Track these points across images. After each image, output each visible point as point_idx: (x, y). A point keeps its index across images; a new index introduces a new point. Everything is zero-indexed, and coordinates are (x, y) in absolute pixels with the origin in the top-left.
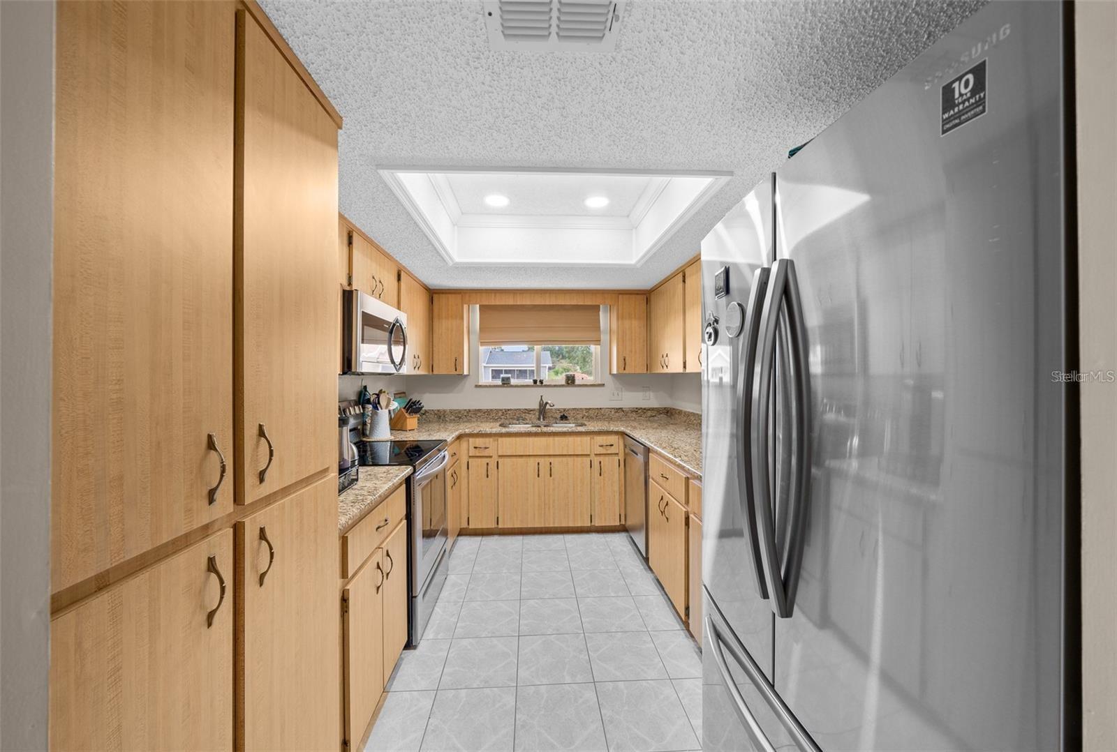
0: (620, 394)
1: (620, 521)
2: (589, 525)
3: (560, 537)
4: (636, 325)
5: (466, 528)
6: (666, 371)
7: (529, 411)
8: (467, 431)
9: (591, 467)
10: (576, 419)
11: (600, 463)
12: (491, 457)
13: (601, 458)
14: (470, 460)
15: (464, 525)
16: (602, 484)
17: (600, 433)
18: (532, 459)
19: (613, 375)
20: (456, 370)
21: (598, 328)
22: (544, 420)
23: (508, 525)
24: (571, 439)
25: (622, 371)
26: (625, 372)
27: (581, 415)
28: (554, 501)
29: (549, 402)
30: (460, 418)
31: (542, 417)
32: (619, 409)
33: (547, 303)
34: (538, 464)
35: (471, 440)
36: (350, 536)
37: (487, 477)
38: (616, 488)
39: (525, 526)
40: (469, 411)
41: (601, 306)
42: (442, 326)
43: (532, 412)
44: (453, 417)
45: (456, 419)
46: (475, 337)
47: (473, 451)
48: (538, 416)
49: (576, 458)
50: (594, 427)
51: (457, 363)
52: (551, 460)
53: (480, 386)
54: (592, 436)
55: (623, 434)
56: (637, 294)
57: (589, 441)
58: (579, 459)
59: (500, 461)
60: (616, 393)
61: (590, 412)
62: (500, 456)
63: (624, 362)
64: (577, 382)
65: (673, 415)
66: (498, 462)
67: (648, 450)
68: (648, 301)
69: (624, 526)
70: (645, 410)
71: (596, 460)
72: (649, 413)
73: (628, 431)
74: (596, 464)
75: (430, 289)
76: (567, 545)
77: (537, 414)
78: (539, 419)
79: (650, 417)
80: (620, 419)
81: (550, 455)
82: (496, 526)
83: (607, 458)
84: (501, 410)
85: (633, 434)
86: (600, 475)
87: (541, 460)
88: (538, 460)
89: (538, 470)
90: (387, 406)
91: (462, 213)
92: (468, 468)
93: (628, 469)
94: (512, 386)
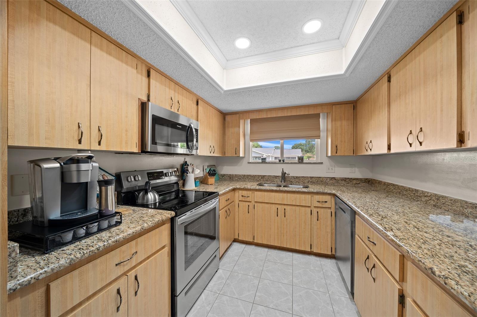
0: (333, 168)
1: (331, 252)
2: (310, 250)
3: (290, 254)
4: (345, 125)
5: (237, 239)
6: (369, 153)
7: (276, 177)
8: (238, 187)
9: (311, 214)
10: (304, 183)
11: (318, 212)
12: (251, 202)
13: (319, 210)
14: (239, 202)
15: (237, 237)
16: (319, 226)
17: (318, 193)
18: (274, 205)
19: (329, 157)
20: (236, 154)
21: (319, 128)
22: (284, 182)
23: (260, 242)
24: (298, 196)
25: (334, 154)
26: (337, 155)
27: (307, 181)
28: (287, 232)
29: (287, 172)
30: (240, 179)
31: (283, 181)
32: (333, 178)
33: (286, 115)
34: (277, 208)
35: (240, 192)
36: (53, 285)
37: (249, 213)
38: (329, 230)
39: (269, 244)
40: (245, 175)
41: (321, 114)
42: (230, 131)
43: (277, 178)
44: (237, 179)
45: (238, 179)
46: (248, 137)
47: (241, 198)
48: (281, 180)
49: (301, 208)
50: (314, 189)
51: (237, 151)
52: (285, 207)
53: (250, 163)
54: (312, 195)
55: (334, 195)
56: (347, 104)
57: (310, 198)
58: (303, 208)
59: (256, 204)
60: (330, 168)
61: (313, 179)
62: (256, 202)
63: (336, 148)
64: (305, 161)
65: (374, 184)
66: (254, 205)
67: (354, 213)
68: (354, 108)
69: (334, 255)
70: (351, 180)
71: (315, 211)
72: (355, 182)
73: (338, 195)
74: (315, 213)
75: (224, 113)
76: (294, 262)
77: (281, 179)
78: (282, 182)
79: (355, 184)
80: (333, 185)
81: (284, 204)
82: (253, 240)
83: (322, 210)
84: (261, 176)
85: (341, 197)
86: (318, 220)
87: (279, 207)
88: (277, 206)
89: (277, 213)
90: (193, 172)
91: (227, 61)
92: (239, 207)
93: (338, 220)
94: (267, 163)
